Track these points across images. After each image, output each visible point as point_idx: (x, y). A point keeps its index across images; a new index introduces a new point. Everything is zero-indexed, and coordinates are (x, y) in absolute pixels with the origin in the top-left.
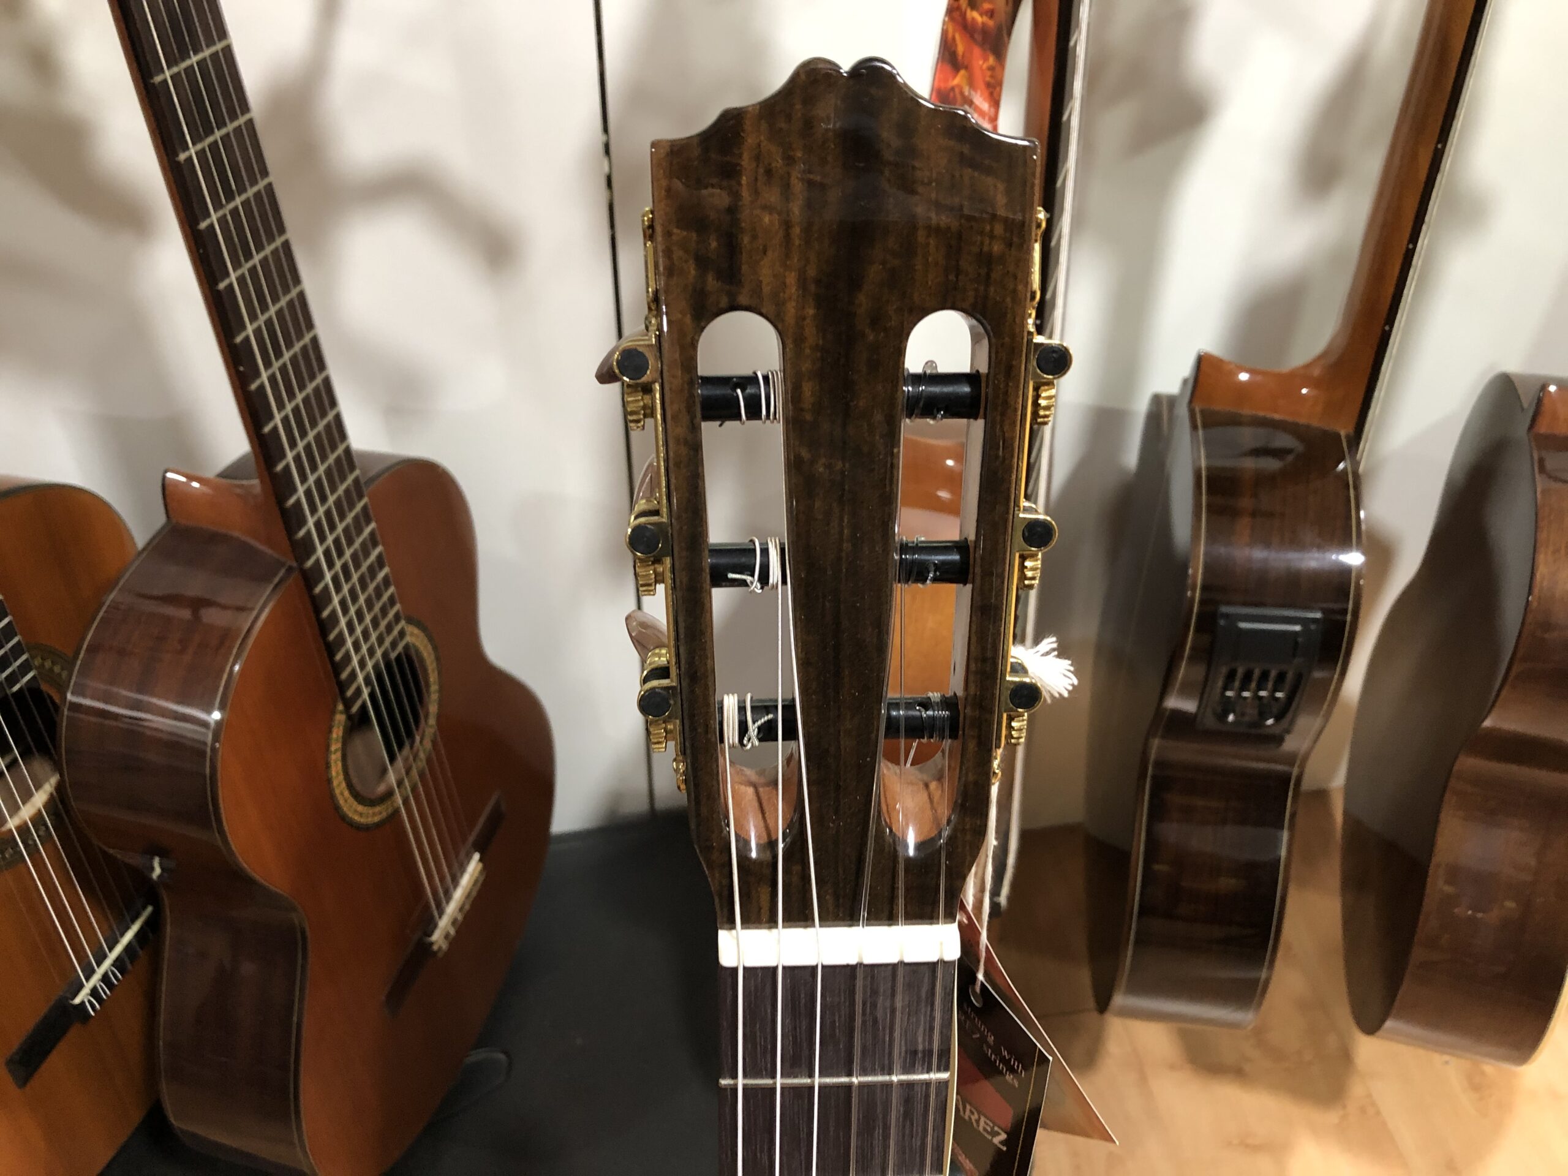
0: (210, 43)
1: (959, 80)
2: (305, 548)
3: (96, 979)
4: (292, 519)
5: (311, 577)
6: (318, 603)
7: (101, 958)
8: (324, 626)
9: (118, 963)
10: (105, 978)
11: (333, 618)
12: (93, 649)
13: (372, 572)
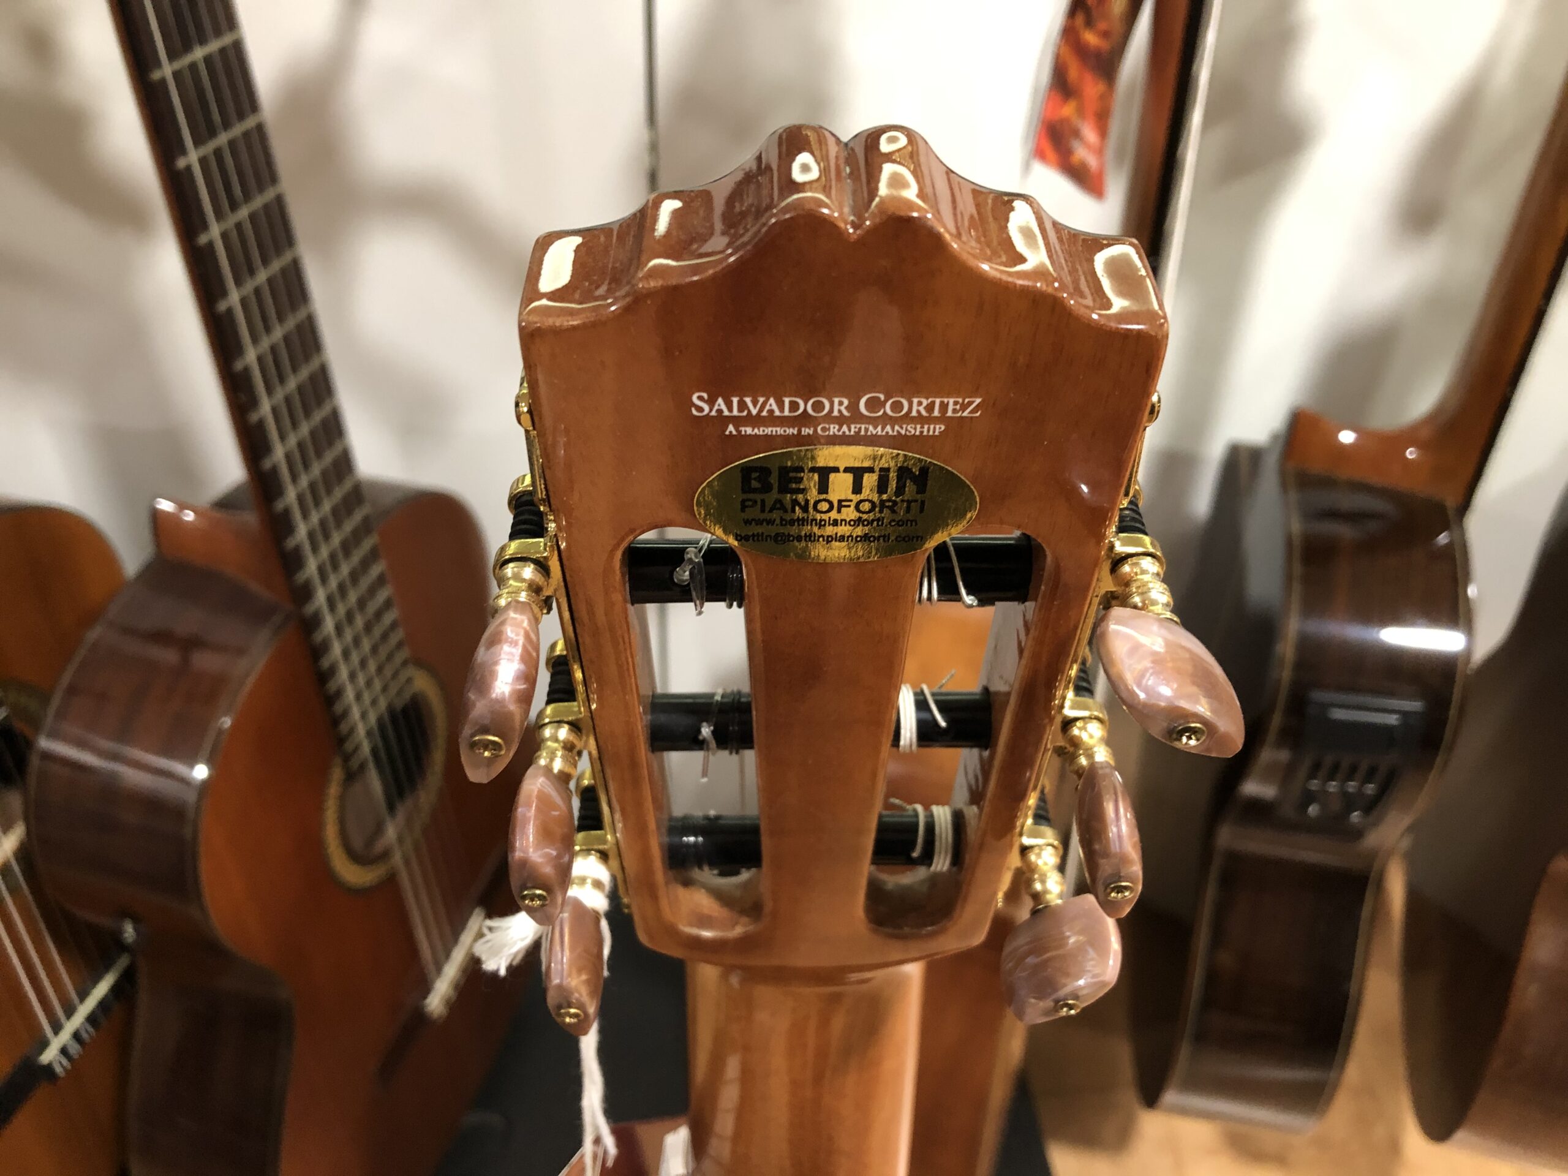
0: (218, 33)
1: (1068, 110)
2: (305, 593)
3: (65, 1036)
4: (292, 561)
5: (313, 623)
6: (318, 651)
7: (70, 1012)
8: (324, 677)
9: (91, 1019)
10: (76, 1036)
11: (333, 670)
12: (72, 690)
13: (378, 615)
